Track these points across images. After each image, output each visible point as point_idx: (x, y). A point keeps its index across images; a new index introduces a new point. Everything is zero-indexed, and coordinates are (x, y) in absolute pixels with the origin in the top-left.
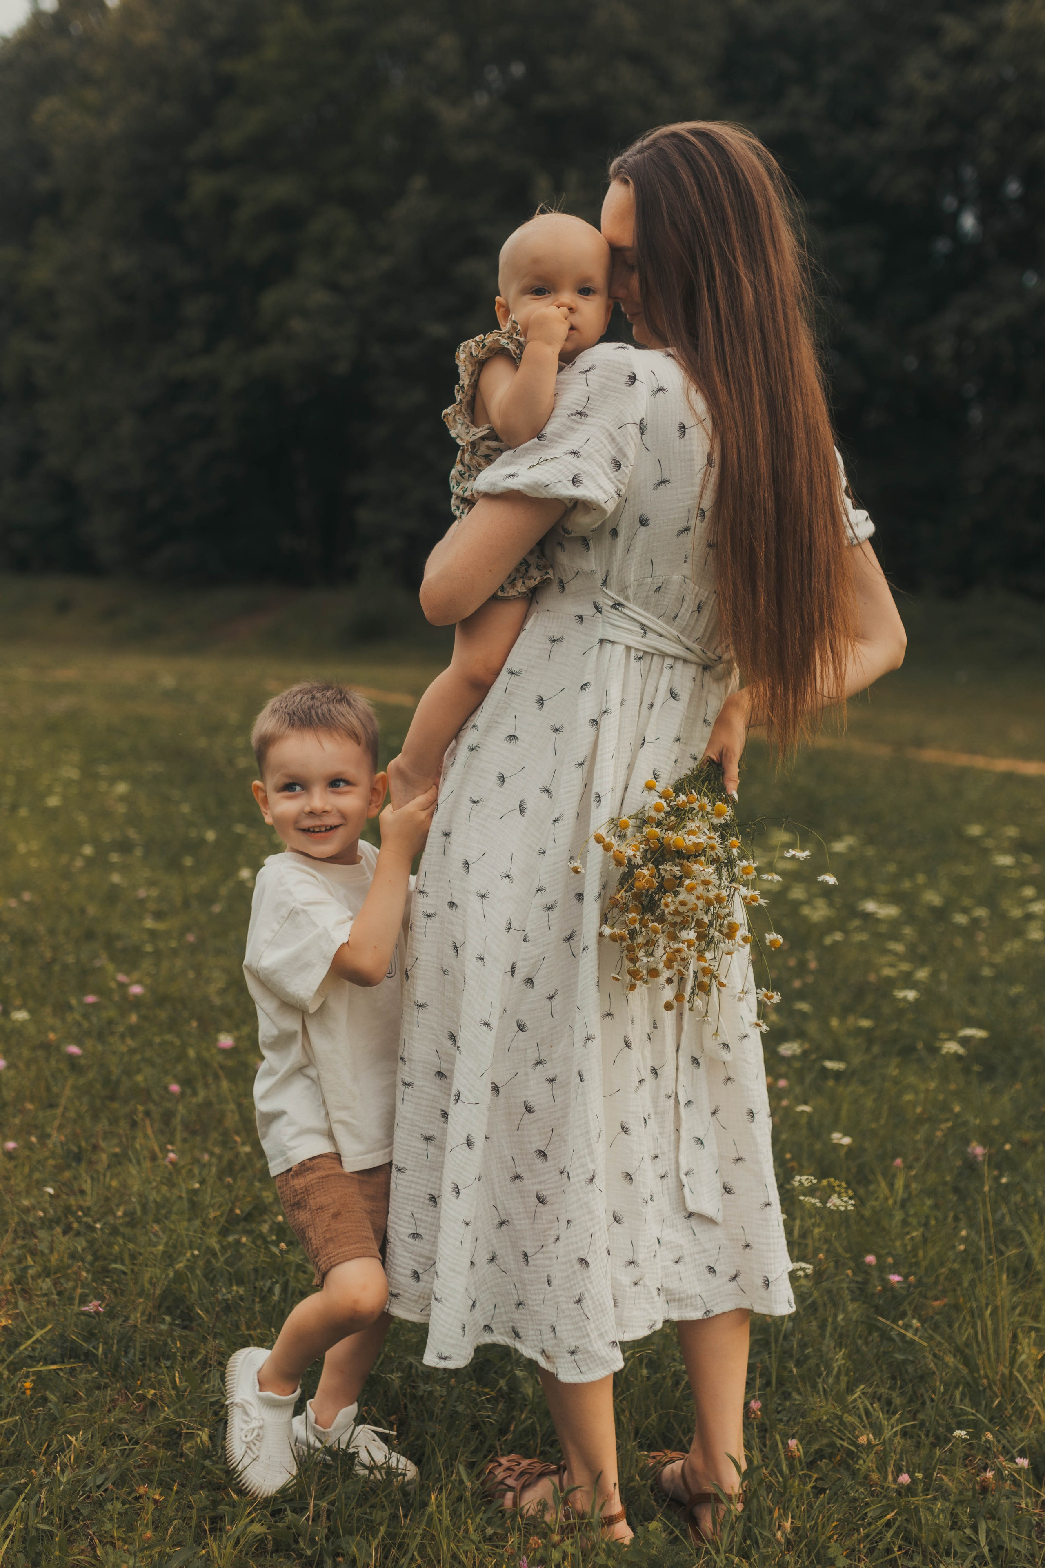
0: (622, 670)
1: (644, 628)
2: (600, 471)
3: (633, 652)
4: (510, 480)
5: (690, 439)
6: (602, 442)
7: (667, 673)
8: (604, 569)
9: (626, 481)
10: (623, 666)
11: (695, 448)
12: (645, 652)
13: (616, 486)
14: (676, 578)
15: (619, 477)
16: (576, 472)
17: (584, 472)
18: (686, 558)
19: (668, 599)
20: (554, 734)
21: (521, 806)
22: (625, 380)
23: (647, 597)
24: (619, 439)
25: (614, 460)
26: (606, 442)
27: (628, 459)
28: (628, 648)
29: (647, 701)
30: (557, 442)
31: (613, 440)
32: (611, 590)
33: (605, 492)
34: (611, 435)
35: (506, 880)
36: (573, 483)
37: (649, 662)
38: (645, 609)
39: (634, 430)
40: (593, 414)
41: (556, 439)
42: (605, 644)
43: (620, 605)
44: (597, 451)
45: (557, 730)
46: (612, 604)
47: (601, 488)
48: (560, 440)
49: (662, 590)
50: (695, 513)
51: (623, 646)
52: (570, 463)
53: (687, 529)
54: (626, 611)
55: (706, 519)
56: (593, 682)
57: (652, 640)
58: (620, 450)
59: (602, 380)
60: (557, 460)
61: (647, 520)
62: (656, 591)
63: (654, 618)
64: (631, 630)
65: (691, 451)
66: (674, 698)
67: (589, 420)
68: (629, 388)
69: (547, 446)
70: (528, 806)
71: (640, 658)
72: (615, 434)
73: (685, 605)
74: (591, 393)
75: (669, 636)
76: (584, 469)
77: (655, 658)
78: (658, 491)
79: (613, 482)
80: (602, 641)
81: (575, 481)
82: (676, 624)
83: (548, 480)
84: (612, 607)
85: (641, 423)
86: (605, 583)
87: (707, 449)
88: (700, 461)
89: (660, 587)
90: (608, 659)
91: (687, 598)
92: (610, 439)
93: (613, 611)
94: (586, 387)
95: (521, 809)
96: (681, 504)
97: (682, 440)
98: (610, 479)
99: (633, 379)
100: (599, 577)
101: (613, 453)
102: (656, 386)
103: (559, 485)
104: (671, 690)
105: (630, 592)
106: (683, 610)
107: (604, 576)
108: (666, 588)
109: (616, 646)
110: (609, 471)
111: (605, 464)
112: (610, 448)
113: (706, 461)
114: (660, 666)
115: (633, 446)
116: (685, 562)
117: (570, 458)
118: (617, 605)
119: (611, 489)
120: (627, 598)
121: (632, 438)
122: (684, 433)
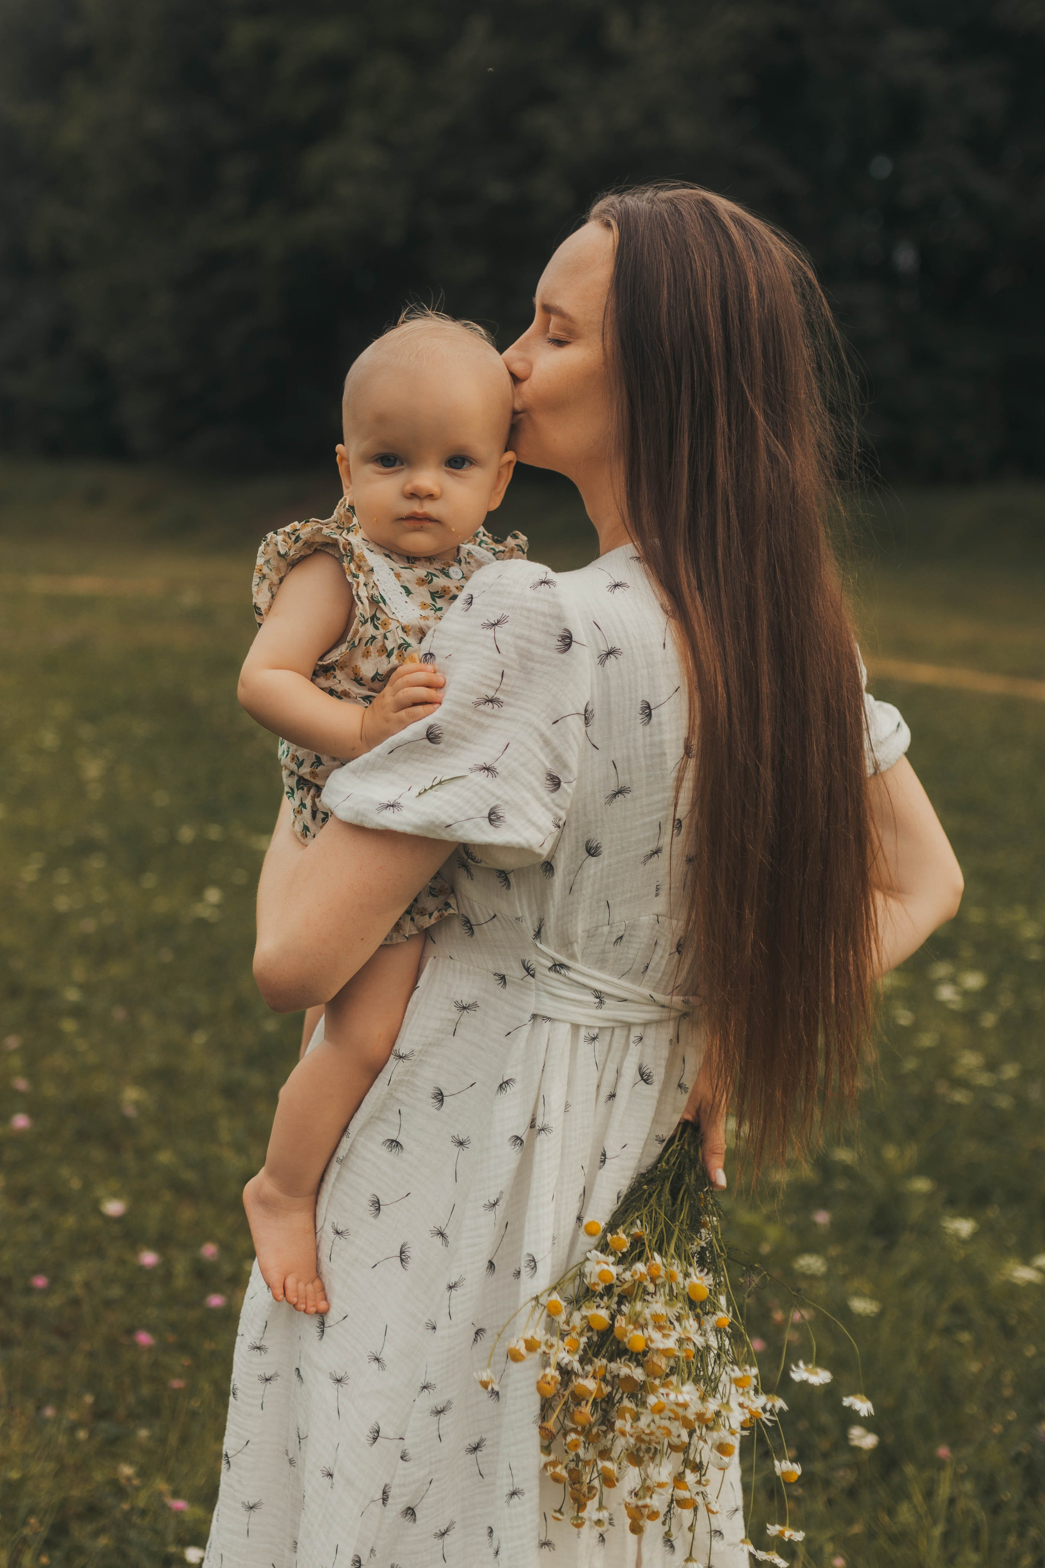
0: (567, 1061)
1: (600, 996)
2: (528, 796)
3: (583, 1032)
4: (388, 813)
5: (660, 724)
6: (529, 750)
7: (635, 1049)
8: (536, 917)
9: (568, 804)
10: (567, 1054)
11: (667, 736)
12: (600, 1028)
13: (555, 814)
14: (646, 919)
15: (559, 801)
16: (493, 803)
17: (507, 803)
18: (657, 889)
19: (634, 950)
20: (456, 1149)
21: (402, 1252)
22: (555, 642)
23: (603, 952)
24: (556, 742)
25: (549, 775)
26: (537, 750)
27: (570, 771)
28: (576, 1027)
29: (605, 1091)
30: (458, 746)
31: (547, 742)
32: (547, 944)
33: (539, 829)
34: (542, 735)
35: (375, 1365)
36: (490, 820)
37: (608, 1039)
38: (601, 969)
39: (576, 724)
40: (511, 701)
41: (458, 741)
42: (539, 1020)
43: (562, 966)
44: (522, 765)
45: (461, 1143)
46: (550, 964)
47: (534, 824)
48: (463, 744)
49: (624, 939)
50: (669, 827)
51: (569, 1026)
52: (483, 787)
53: (657, 852)
54: (571, 975)
55: (683, 830)
56: (518, 1078)
57: (612, 1011)
58: (558, 758)
59: (522, 643)
60: (461, 782)
61: (597, 848)
62: (616, 942)
63: (616, 980)
64: (580, 1002)
65: (662, 742)
66: (646, 1081)
67: (505, 711)
68: (564, 656)
69: (442, 751)
70: (413, 1253)
71: (594, 1039)
72: (548, 733)
73: (659, 951)
74: (507, 666)
75: (636, 998)
76: (506, 797)
77: (617, 1031)
78: (613, 805)
79: (549, 810)
80: (534, 1016)
81: (493, 817)
82: (646, 978)
83: (450, 817)
84: (550, 969)
85: (586, 711)
86: (538, 934)
87: (684, 733)
88: (674, 751)
89: (621, 937)
90: (544, 1045)
91: (662, 942)
92: (541, 743)
93: (553, 974)
94: (496, 655)
95: (403, 1256)
96: (647, 820)
97: (647, 728)
98: (545, 805)
99: (567, 641)
100: (529, 926)
101: (548, 765)
102: (604, 648)
103: (468, 825)
104: (640, 1069)
105: (577, 949)
106: (656, 958)
107: (536, 924)
108: (630, 935)
109: (557, 1024)
110: (543, 793)
111: (536, 784)
112: (542, 756)
113: (682, 751)
114: (623, 1041)
115: (575, 747)
116: (657, 895)
117: (481, 778)
118: (558, 967)
119: (546, 821)
120: (572, 957)
121: (575, 738)
122: (650, 715)
